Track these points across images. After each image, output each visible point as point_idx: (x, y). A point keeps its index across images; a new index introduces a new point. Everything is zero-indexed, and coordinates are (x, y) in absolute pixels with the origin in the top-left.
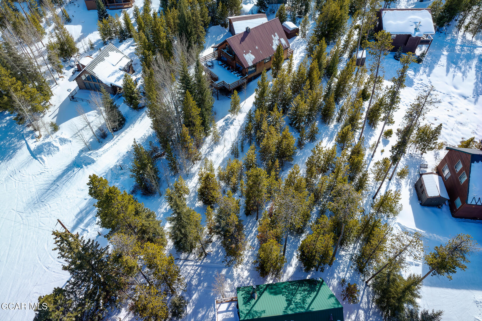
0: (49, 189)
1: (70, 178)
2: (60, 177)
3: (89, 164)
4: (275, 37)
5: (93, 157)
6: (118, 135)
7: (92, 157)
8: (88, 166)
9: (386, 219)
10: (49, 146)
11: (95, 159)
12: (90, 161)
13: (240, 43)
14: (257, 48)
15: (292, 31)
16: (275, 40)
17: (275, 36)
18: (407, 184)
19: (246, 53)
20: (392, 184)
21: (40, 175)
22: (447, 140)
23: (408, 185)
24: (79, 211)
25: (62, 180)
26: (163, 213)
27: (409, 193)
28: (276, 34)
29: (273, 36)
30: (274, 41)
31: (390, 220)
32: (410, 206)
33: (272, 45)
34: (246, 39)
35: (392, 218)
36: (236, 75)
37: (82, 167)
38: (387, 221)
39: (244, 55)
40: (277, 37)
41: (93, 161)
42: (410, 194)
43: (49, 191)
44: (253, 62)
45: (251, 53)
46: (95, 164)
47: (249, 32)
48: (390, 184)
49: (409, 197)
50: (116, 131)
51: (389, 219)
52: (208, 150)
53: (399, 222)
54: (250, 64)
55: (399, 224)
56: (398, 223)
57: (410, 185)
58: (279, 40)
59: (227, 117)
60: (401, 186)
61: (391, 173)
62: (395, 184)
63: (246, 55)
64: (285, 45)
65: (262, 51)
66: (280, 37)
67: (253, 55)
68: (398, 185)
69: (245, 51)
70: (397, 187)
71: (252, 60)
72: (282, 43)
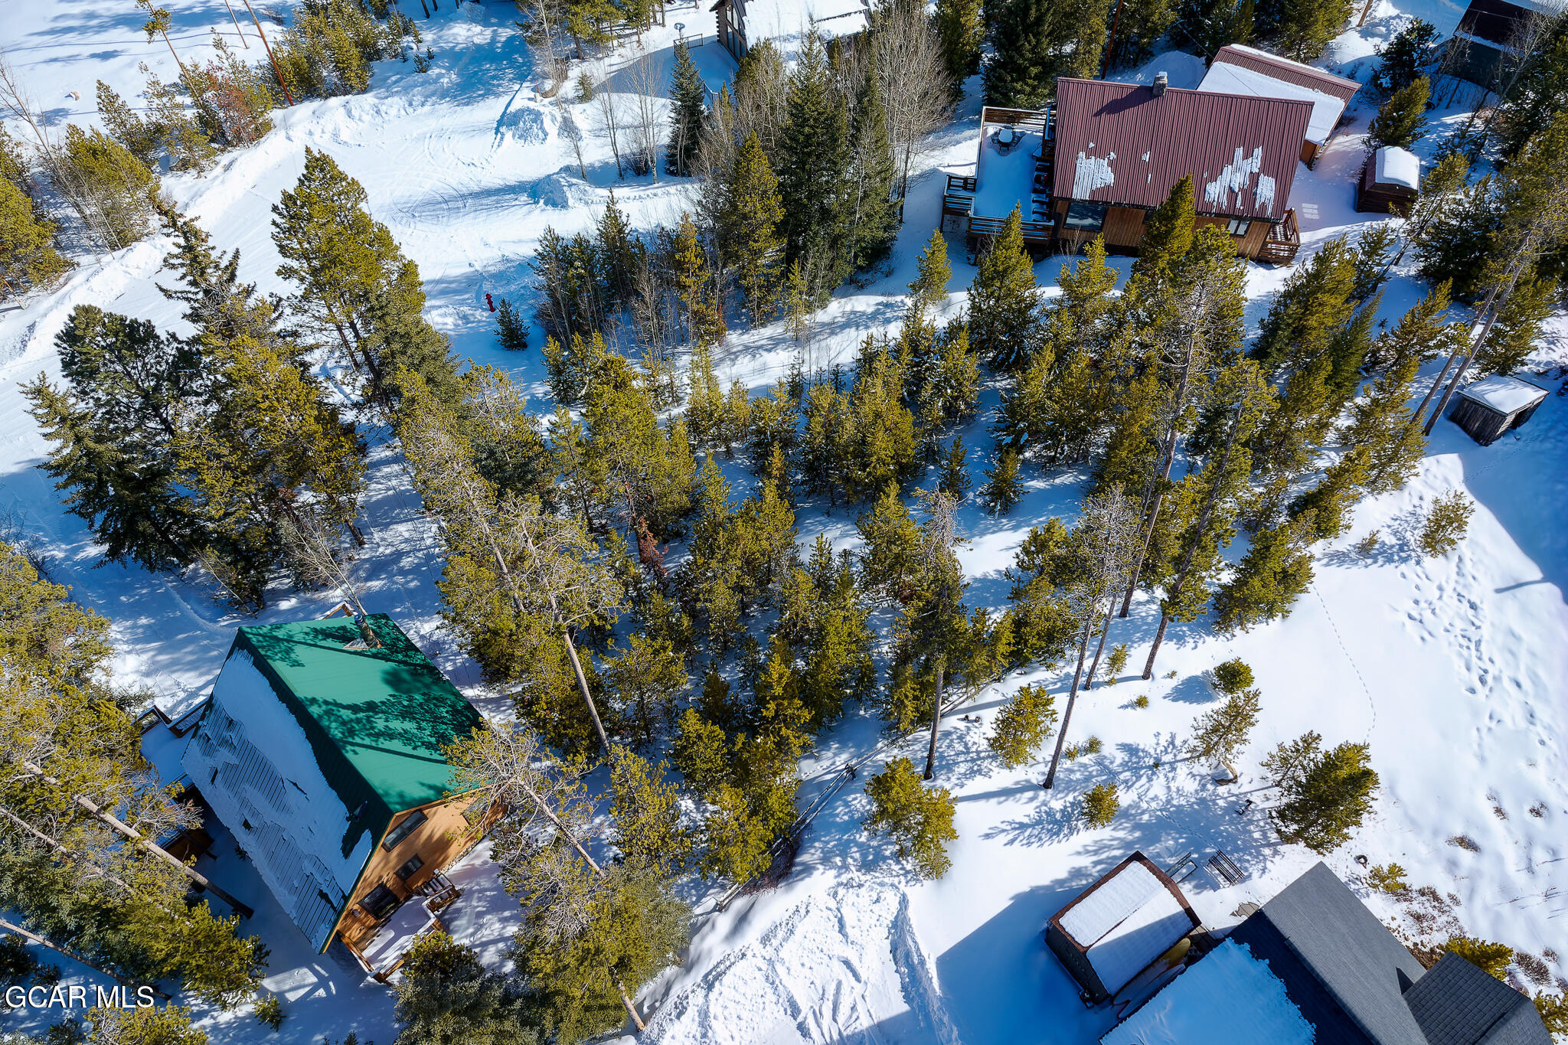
0: (446, 202)
1: (498, 206)
2: (488, 193)
3: (555, 205)
4: (1246, 157)
5: (571, 195)
6: (668, 183)
7: (568, 194)
8: (549, 207)
9: (888, 853)
10: (535, 121)
11: (571, 202)
12: (559, 201)
13: (1098, 114)
14: (1146, 157)
15: (1383, 186)
16: (1238, 170)
17: (1247, 155)
18: (1096, 852)
19: (1090, 153)
20: (1031, 800)
21: (465, 167)
22: (1471, 897)
23: (1095, 858)
24: (437, 277)
25: (484, 202)
26: (533, 395)
27: (1063, 874)
28: (1258, 152)
29: (1239, 152)
30: (1228, 169)
31: (896, 867)
32: (1005, 903)
33: (1213, 178)
34: (1129, 113)
35: (909, 867)
36: (1034, 206)
37: (537, 202)
38: (885, 859)
39: (1082, 154)
40: (1255, 164)
41: (564, 205)
42: (1060, 882)
43: (445, 206)
44: (1093, 192)
45: (1111, 164)
46: (564, 211)
47: (1157, 96)
48: (1030, 794)
49: (1045, 880)
50: (672, 173)
51: (898, 862)
52: (763, 342)
53: (909, 897)
54: (1081, 192)
55: (904, 902)
56: (904, 896)
57: (1096, 863)
58: (1254, 179)
59: (899, 298)
60: (1057, 834)
61: (1078, 775)
62: (1044, 808)
63: (1088, 157)
64: (1263, 206)
65: (1154, 178)
66: (1265, 169)
67: (1114, 171)
68: (1056, 822)
69: (1092, 145)
70: (1039, 822)
71: (1099, 184)
72: (1255, 194)
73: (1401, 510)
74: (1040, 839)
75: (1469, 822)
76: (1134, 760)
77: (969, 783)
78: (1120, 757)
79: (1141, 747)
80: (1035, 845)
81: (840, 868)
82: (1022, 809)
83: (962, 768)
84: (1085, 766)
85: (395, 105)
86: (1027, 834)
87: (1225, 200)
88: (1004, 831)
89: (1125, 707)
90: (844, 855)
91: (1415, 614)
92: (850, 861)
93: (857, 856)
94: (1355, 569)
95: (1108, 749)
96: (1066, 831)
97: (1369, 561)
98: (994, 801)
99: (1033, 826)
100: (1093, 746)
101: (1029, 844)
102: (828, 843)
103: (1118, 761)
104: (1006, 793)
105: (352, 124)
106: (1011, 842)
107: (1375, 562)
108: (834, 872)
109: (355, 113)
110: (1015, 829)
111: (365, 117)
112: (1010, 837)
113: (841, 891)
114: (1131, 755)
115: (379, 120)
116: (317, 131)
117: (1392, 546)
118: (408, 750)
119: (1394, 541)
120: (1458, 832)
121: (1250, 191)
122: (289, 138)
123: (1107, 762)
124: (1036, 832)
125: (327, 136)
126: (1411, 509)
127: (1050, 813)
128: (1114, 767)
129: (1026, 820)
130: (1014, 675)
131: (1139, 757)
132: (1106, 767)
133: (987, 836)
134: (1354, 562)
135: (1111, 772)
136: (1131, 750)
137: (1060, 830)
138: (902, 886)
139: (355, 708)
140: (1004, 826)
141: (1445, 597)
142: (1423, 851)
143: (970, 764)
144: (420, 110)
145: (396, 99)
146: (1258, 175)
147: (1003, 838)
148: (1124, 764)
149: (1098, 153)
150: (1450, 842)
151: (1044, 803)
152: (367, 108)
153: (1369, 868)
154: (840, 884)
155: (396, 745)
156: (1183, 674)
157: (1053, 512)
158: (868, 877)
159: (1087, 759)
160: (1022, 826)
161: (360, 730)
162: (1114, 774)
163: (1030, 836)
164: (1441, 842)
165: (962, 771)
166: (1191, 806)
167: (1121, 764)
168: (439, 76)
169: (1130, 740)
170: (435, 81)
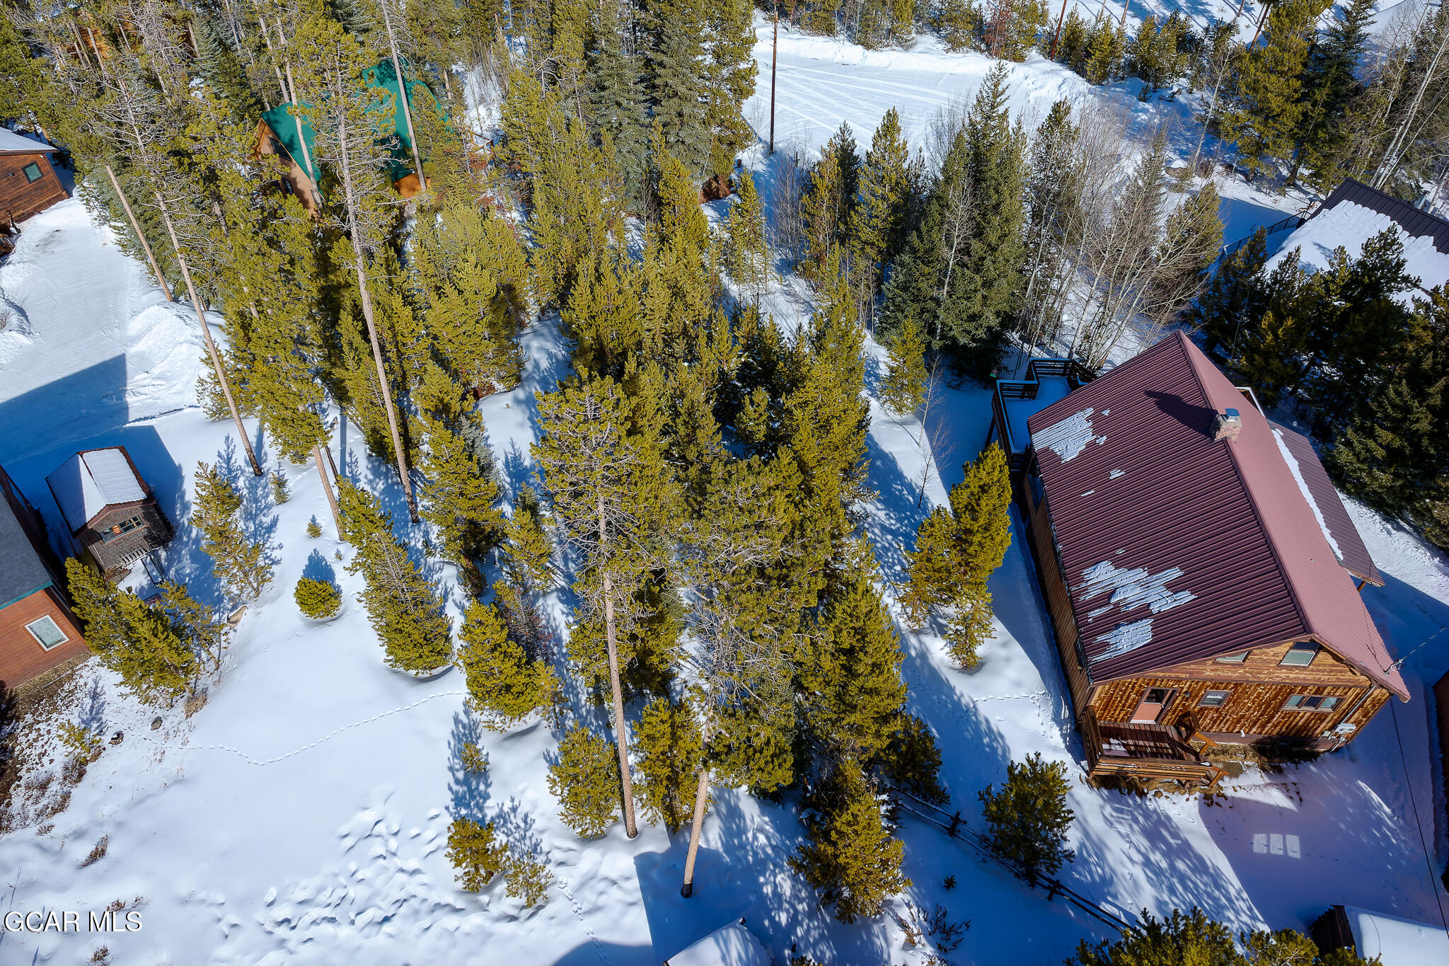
4: (1168, 585)
13: (1150, 394)
14: (1116, 474)
16: (1145, 585)
17: (1174, 587)
19: (1096, 420)
22: (40, 847)
28: (1186, 597)
29: (1175, 573)
30: (1140, 574)
33: (1118, 563)
34: (1171, 421)
39: (1090, 411)
40: (1163, 602)
44: (1046, 450)
45: (1091, 446)
54: (1042, 438)
58: (1143, 612)
61: (260, 493)
62: (238, 474)
63: (1088, 419)
64: (1104, 646)
65: (1090, 498)
66: (1161, 621)
67: (1081, 454)
69: (1106, 413)
70: (230, 471)
71: (1059, 449)
72: (1118, 626)
73: (542, 832)
75: (117, 862)
76: (263, 532)
78: (267, 520)
79: (272, 535)
82: (241, 458)
84: (267, 497)
86: (224, 464)
87: (1093, 593)
88: (228, 448)
89: (313, 520)
91: (380, 828)
94: (448, 753)
95: (276, 511)
97: (460, 775)
99: (229, 467)
100: (283, 499)
103: (264, 519)
106: (220, 455)
107: (457, 782)
110: (229, 455)
112: (222, 452)
114: (267, 528)
117: (481, 809)
119: (491, 813)
120: (111, 850)
121: (1119, 618)
123: (265, 511)
124: (224, 471)
126: (545, 846)
127: (236, 478)
128: (260, 518)
129: (232, 461)
131: (264, 535)
132: (262, 511)
133: (226, 440)
134: (458, 753)
135: (257, 515)
136: (272, 527)
140: (232, 447)
141: (402, 877)
142: (107, 809)
146: (1150, 615)
147: (222, 448)
148: (261, 525)
149: (1098, 424)
150: (105, 840)
151: (243, 472)
153: (108, 746)
156: (336, 565)
159: (272, 497)
160: (229, 459)
162: (253, 518)
163: (221, 467)
164: (107, 830)
166: (218, 590)
167: (261, 522)
168: (1145, 111)
169: (279, 524)
170: (1137, 111)
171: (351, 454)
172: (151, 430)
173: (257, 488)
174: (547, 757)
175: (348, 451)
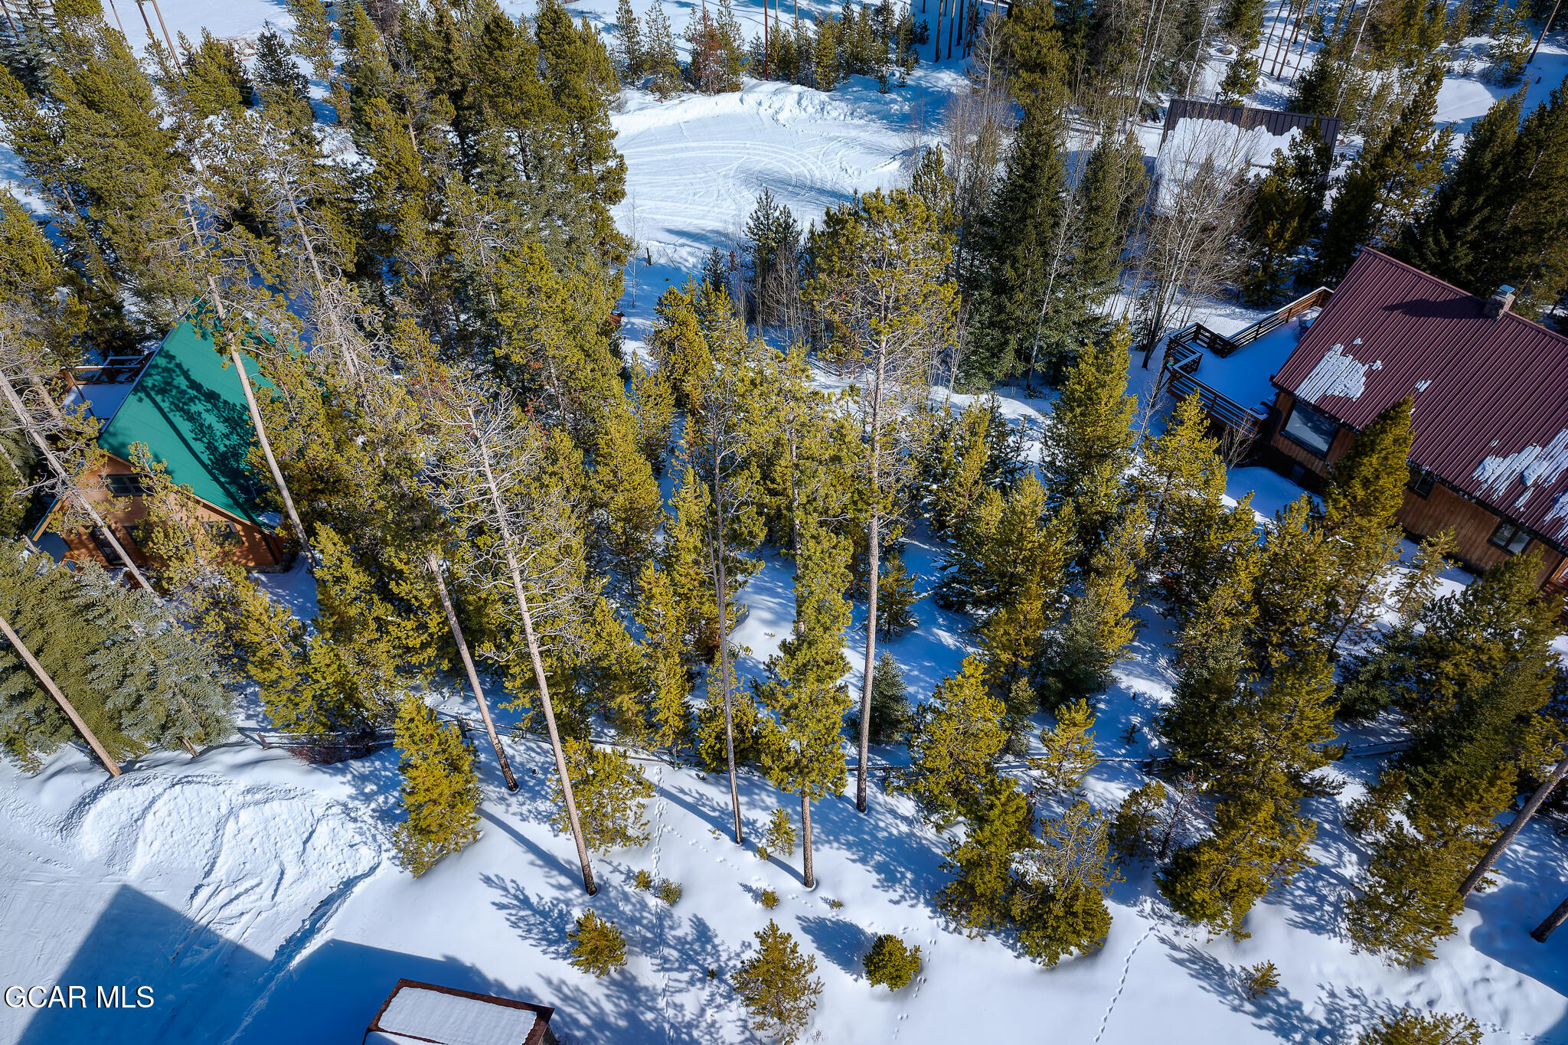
0: (795, 186)
2: (832, 194)
13: (1391, 308)
14: (1422, 386)
16: (1549, 456)
20: (560, 887)
21: (839, 170)
25: (822, 198)
30: (1534, 451)
31: (402, 838)
33: (1503, 453)
43: (791, 188)
44: (1324, 397)
45: (1369, 374)
48: (565, 881)
53: (380, 871)
54: (1309, 390)
55: (372, 870)
56: (376, 866)
60: (551, 943)
61: (627, 909)
62: (562, 906)
63: (1344, 354)
64: (1559, 522)
67: (1367, 385)
68: (560, 930)
69: (1358, 341)
70: (545, 914)
71: (1338, 391)
72: (1555, 500)
73: (1379, 992)
74: (529, 931)
76: (696, 947)
77: (533, 823)
78: (685, 930)
79: (717, 941)
80: (520, 932)
81: (363, 793)
82: (542, 887)
83: (544, 806)
84: (644, 906)
85: (838, 109)
86: (522, 913)
87: (1503, 488)
88: (505, 889)
89: (748, 889)
90: (384, 789)
92: (381, 799)
93: (392, 800)
94: (1215, 997)
95: (683, 912)
96: (562, 949)
97: (1251, 1007)
98: (531, 857)
99: (535, 911)
100: (671, 894)
101: (514, 925)
102: (386, 769)
103: (679, 933)
104: (549, 861)
105: (796, 110)
106: (501, 906)
107: (1257, 1015)
108: (353, 791)
109: (804, 102)
110: (516, 897)
111: (810, 109)
112: (505, 901)
113: (337, 809)
114: (698, 939)
115: (818, 116)
116: (765, 105)
117: (1308, 1020)
118: (189, 436)
119: (1320, 1015)
121: (1549, 493)
122: (741, 101)
123: (667, 923)
124: (532, 920)
125: (771, 111)
126: (1399, 1002)
127: (563, 916)
128: (670, 935)
129: (534, 900)
130: (693, 773)
131: (704, 949)
132: (661, 926)
133: (487, 880)
134: (1224, 991)
135: (661, 935)
136: (703, 934)
137: (556, 942)
138: (385, 855)
139: (194, 385)
140: (510, 886)
143: (555, 810)
144: (856, 121)
145: (843, 104)
147: (497, 895)
148: (681, 941)
149: (1361, 354)
151: (568, 902)
152: (816, 102)
154: (345, 805)
155: (185, 427)
156: (849, 916)
157: (923, 669)
158: (370, 821)
159: (653, 902)
160: (525, 902)
161: (173, 397)
162: (660, 940)
163: (522, 918)
165: (542, 808)
167: (678, 939)
168: (894, 101)
169: (711, 923)
170: (886, 104)
171: (682, 791)
172: (335, 948)
173: (616, 907)
174: (1295, 925)
175: (674, 791)
